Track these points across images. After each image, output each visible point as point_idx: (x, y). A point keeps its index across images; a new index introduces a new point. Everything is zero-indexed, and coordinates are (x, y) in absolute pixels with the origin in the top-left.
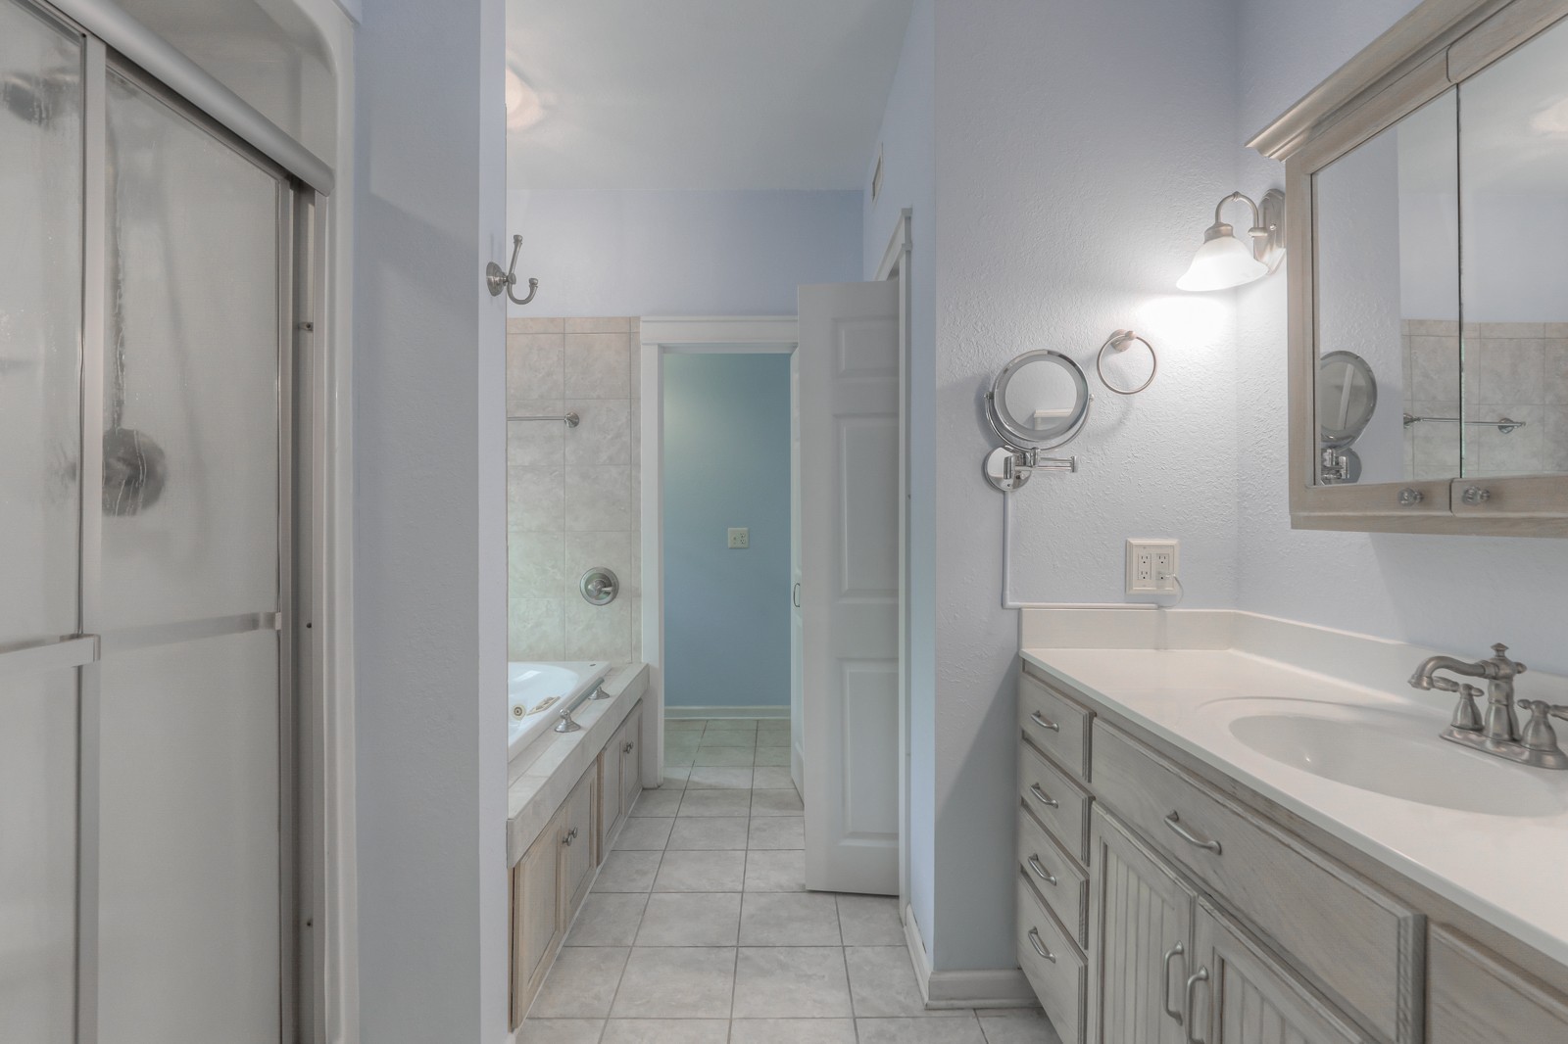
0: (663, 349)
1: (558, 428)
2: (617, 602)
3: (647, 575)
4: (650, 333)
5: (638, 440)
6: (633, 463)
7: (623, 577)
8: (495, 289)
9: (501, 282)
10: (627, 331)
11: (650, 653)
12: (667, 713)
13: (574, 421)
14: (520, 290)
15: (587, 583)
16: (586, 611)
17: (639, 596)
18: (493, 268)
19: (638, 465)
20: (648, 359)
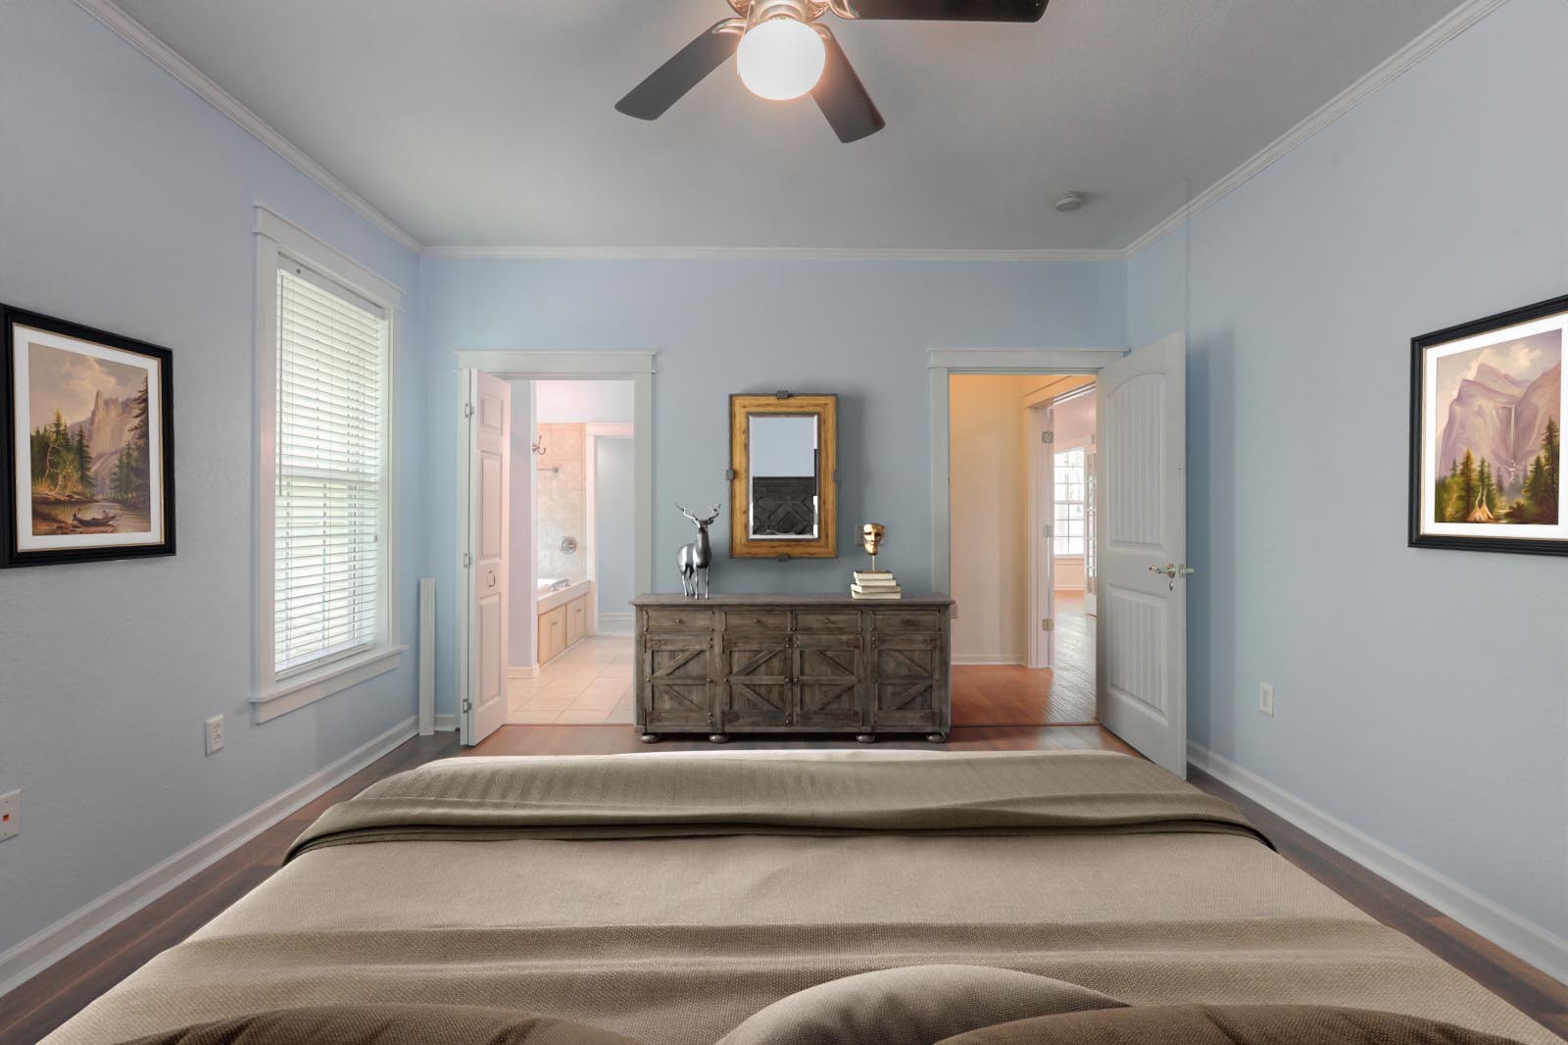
0: (597, 438)
1: (549, 473)
2: (577, 551)
3: (590, 541)
4: (591, 430)
5: (585, 479)
6: (583, 490)
7: (578, 541)
8: (534, 450)
9: (536, 448)
10: (580, 429)
11: (591, 574)
12: (600, 616)
13: (556, 470)
14: (541, 451)
15: (563, 543)
16: (561, 557)
17: (586, 550)
18: (534, 445)
19: (585, 490)
20: (590, 442)
